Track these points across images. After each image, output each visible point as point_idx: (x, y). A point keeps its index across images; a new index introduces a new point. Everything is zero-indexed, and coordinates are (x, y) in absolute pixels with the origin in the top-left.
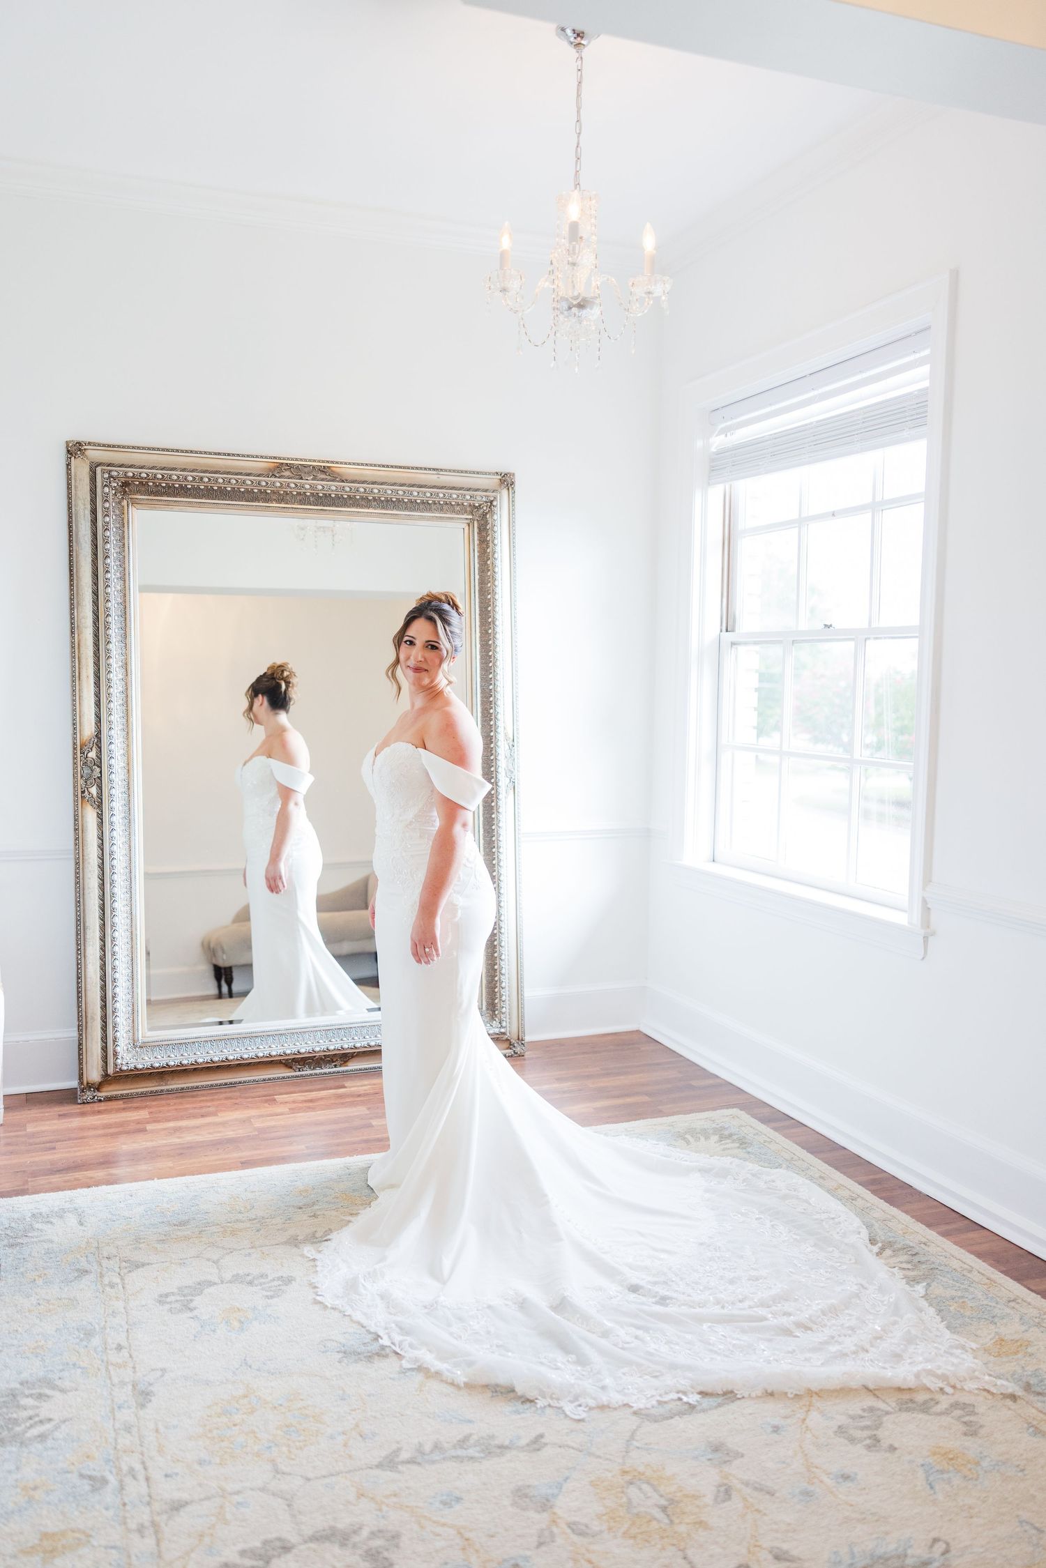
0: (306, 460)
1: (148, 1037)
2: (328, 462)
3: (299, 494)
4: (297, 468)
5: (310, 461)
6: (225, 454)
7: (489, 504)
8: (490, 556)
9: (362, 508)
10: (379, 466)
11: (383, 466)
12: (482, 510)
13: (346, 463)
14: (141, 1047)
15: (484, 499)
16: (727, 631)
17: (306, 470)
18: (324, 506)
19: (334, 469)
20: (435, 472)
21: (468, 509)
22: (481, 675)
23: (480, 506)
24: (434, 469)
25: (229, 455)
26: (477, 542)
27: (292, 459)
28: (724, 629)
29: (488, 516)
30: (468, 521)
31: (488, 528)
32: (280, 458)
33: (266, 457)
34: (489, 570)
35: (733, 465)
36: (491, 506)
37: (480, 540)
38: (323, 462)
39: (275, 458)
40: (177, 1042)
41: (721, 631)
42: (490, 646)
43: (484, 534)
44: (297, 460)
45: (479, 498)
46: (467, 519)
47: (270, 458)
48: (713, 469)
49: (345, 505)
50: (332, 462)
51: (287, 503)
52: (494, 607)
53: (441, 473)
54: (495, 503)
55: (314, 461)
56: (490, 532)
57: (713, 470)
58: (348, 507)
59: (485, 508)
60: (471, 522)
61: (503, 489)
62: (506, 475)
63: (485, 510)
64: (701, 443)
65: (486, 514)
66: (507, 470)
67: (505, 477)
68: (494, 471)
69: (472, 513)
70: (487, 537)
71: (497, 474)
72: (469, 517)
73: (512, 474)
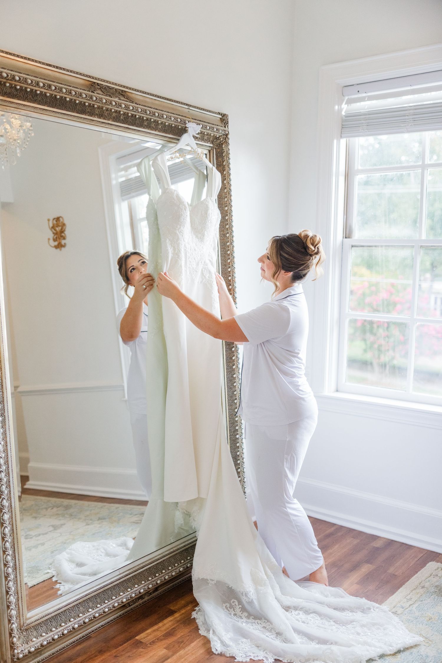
0: (110, 83)
1: (30, 618)
2: (124, 87)
3: (116, 112)
4: (105, 88)
5: (113, 83)
6: (54, 66)
7: (225, 136)
9: (152, 130)
10: (156, 96)
11: (158, 97)
12: (219, 141)
13: (136, 90)
14: (26, 630)
15: (223, 133)
16: (345, 238)
17: (111, 91)
18: (129, 125)
19: (128, 93)
20: (187, 107)
21: (212, 139)
23: (219, 137)
24: (187, 105)
25: (57, 67)
27: (102, 80)
28: (344, 237)
29: (223, 146)
30: (209, 149)
31: (224, 155)
32: (93, 78)
33: (84, 75)
35: (367, 125)
36: (226, 138)
38: (121, 86)
39: (90, 77)
40: (53, 614)
41: (343, 238)
43: (220, 159)
44: (104, 81)
45: (221, 131)
46: (210, 147)
47: (87, 76)
49: (141, 126)
50: (127, 88)
51: (104, 119)
53: (191, 108)
54: (229, 136)
55: (116, 84)
56: (225, 158)
57: (343, 128)
58: (144, 128)
59: (222, 139)
60: (212, 149)
61: (223, 125)
62: (224, 115)
63: (221, 141)
64: (336, 107)
65: (222, 144)
66: (224, 112)
67: (223, 116)
68: (217, 112)
69: (212, 142)
70: (223, 162)
71: (219, 113)
72: (212, 145)
73: (228, 116)
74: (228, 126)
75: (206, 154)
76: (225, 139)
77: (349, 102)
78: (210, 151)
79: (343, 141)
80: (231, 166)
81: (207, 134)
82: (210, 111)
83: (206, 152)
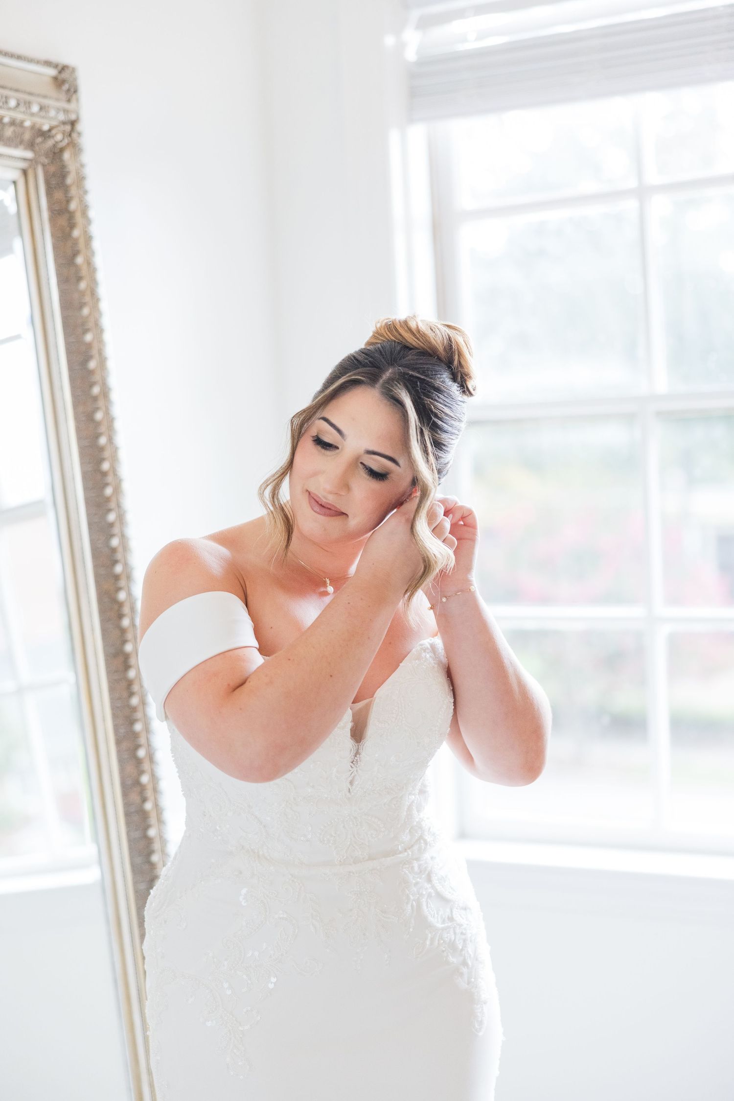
7: (69, 128)
8: (81, 245)
12: (50, 143)
15: (62, 117)
21: (27, 136)
22: (89, 515)
23: (50, 130)
26: (46, 214)
29: (66, 156)
30: (23, 165)
31: (69, 180)
34: (79, 279)
36: (71, 132)
37: (51, 210)
42: (102, 449)
45: (52, 113)
46: (25, 159)
48: (414, 93)
52: (103, 361)
54: (79, 127)
56: (73, 191)
59: (59, 137)
60: (30, 167)
61: (63, 96)
62: (63, 69)
63: (57, 142)
64: (390, 41)
65: (62, 150)
66: (64, 60)
67: (60, 72)
68: (44, 56)
69: (31, 146)
70: (68, 201)
71: (48, 63)
72: (29, 155)
73: (73, 70)
74: (77, 100)
75: (15, 183)
76: (70, 135)
77: (424, 24)
78: (25, 172)
79: (417, 133)
80: (92, 214)
81: (13, 123)
82: (19, 58)
83: (16, 175)
